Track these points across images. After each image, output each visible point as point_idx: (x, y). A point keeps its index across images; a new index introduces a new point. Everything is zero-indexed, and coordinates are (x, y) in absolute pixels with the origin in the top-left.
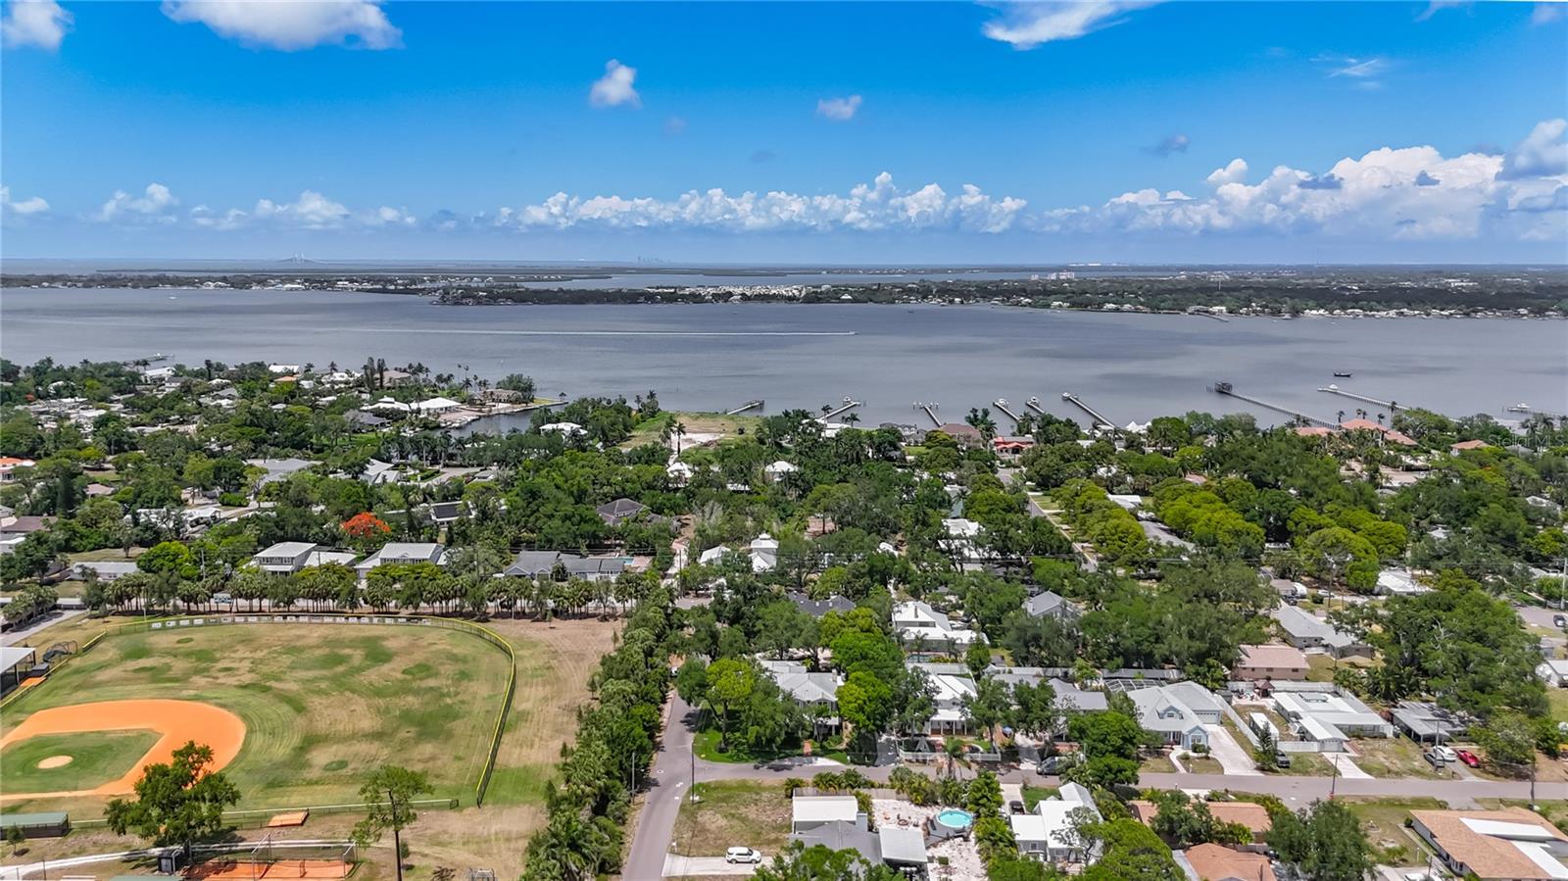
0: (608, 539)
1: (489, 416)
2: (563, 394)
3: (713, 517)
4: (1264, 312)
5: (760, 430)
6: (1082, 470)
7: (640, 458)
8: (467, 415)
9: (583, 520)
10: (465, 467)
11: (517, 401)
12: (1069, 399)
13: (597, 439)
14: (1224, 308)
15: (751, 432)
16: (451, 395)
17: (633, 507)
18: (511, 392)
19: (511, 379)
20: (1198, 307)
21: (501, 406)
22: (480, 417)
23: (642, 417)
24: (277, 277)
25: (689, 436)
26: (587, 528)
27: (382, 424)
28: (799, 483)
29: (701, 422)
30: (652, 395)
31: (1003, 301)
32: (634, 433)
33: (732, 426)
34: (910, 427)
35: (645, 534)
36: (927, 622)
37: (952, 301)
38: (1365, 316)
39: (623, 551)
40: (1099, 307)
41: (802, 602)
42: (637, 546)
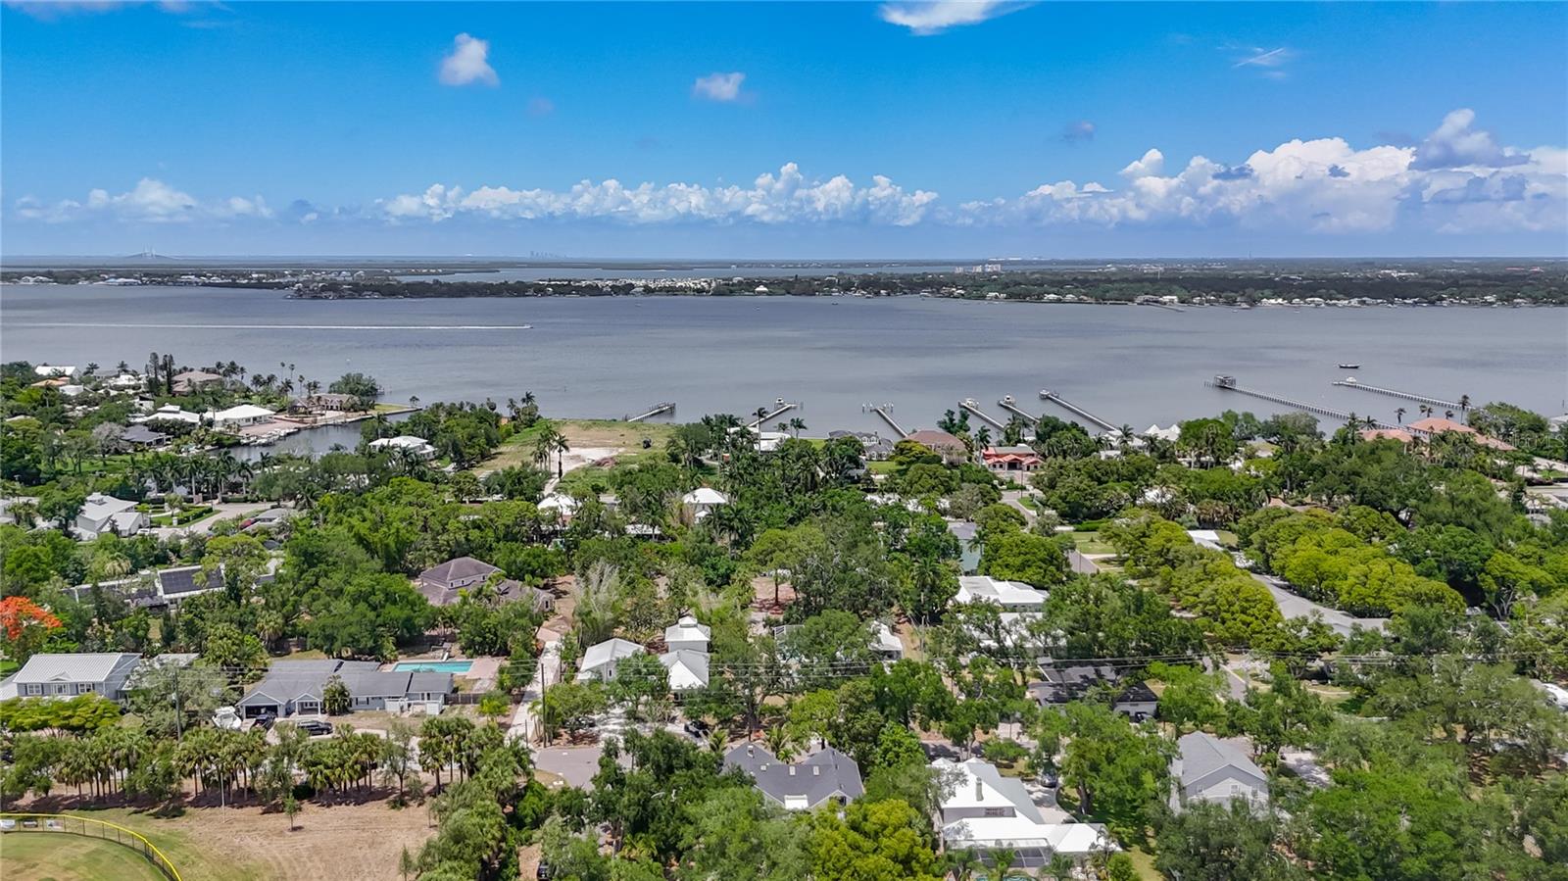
0: (434, 626)
1: (312, 428)
2: (414, 399)
3: (603, 589)
4: (1218, 302)
5: (673, 442)
6: (1125, 494)
7: (502, 486)
8: (283, 426)
9: (390, 598)
10: (253, 502)
11: (353, 408)
12: (1048, 398)
13: (447, 459)
14: (1174, 297)
15: (660, 445)
16: (266, 401)
17: (479, 571)
18: (345, 397)
19: (347, 380)
20: (1147, 297)
21: (330, 414)
22: (299, 430)
23: (515, 426)
24: (111, 272)
25: (574, 451)
26: (394, 612)
27: (159, 442)
29: (593, 431)
30: (529, 398)
31: (932, 292)
32: (502, 449)
33: (636, 438)
34: (869, 436)
35: (492, 621)
36: (1001, 809)
37: (877, 294)
38: (1328, 304)
39: (455, 648)
40: (1039, 298)
41: (763, 768)
42: (478, 639)
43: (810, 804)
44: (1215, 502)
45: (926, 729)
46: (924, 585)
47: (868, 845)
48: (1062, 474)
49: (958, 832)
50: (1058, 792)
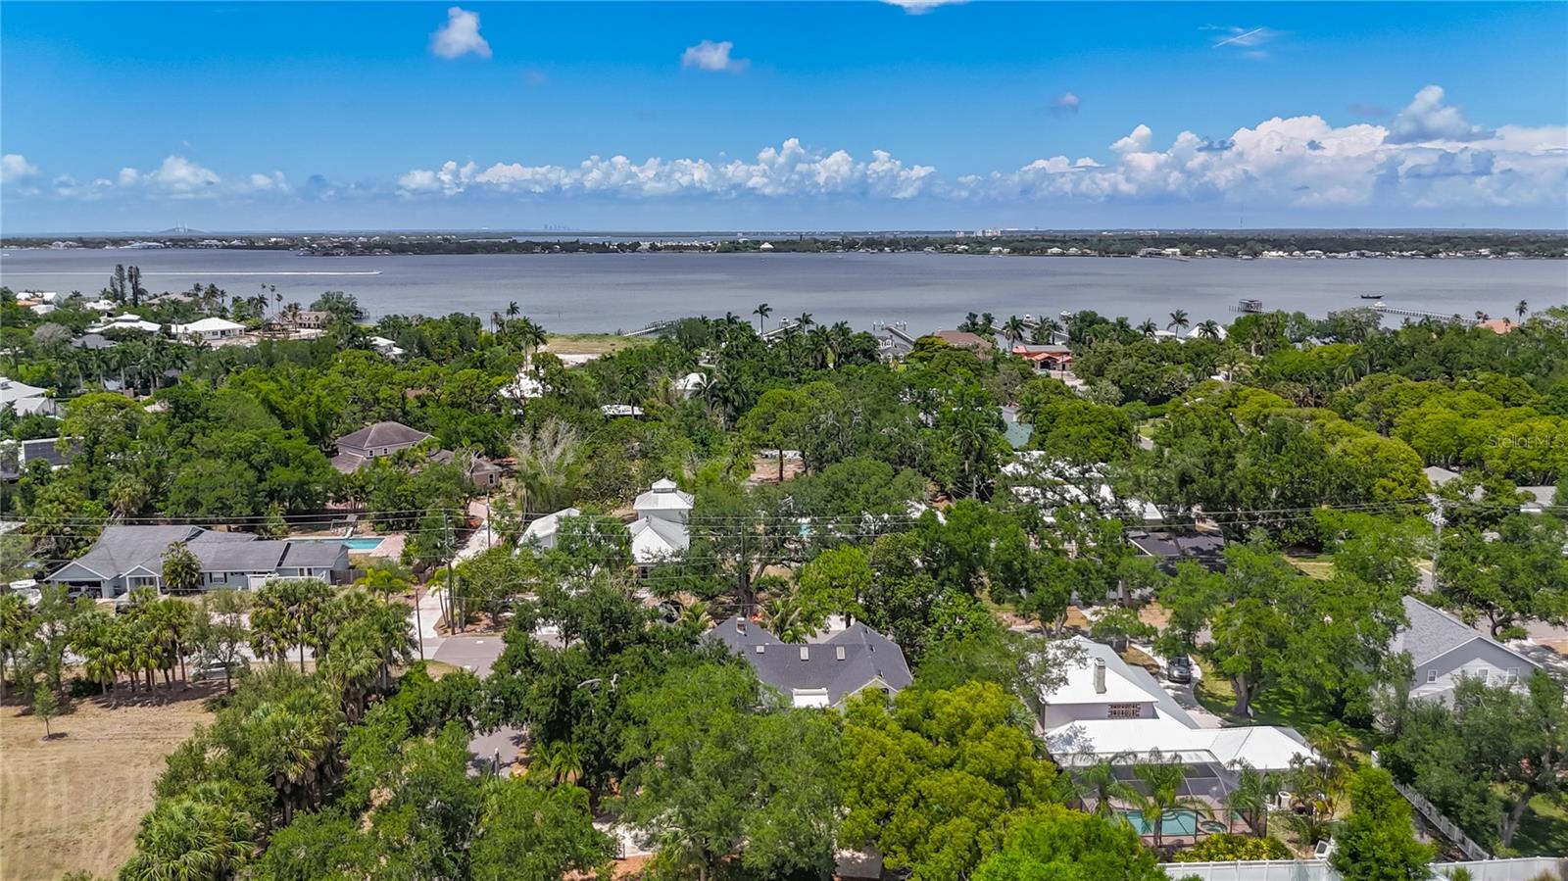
3: (558, 451)
4: (1220, 254)
11: (330, 324)
14: (1176, 250)
16: (239, 317)
17: (407, 438)
18: (323, 315)
19: (327, 297)
20: (1150, 249)
21: (306, 332)
28: (730, 394)
29: (582, 343)
31: (936, 250)
35: (409, 486)
36: (1135, 705)
37: (881, 250)
38: (1328, 257)
39: (364, 525)
40: (1043, 252)
41: (760, 649)
42: (392, 511)
43: (832, 700)
44: (1292, 384)
45: (999, 601)
46: (967, 453)
47: (943, 751)
48: (1111, 360)
49: (1069, 741)
50: (1196, 690)
